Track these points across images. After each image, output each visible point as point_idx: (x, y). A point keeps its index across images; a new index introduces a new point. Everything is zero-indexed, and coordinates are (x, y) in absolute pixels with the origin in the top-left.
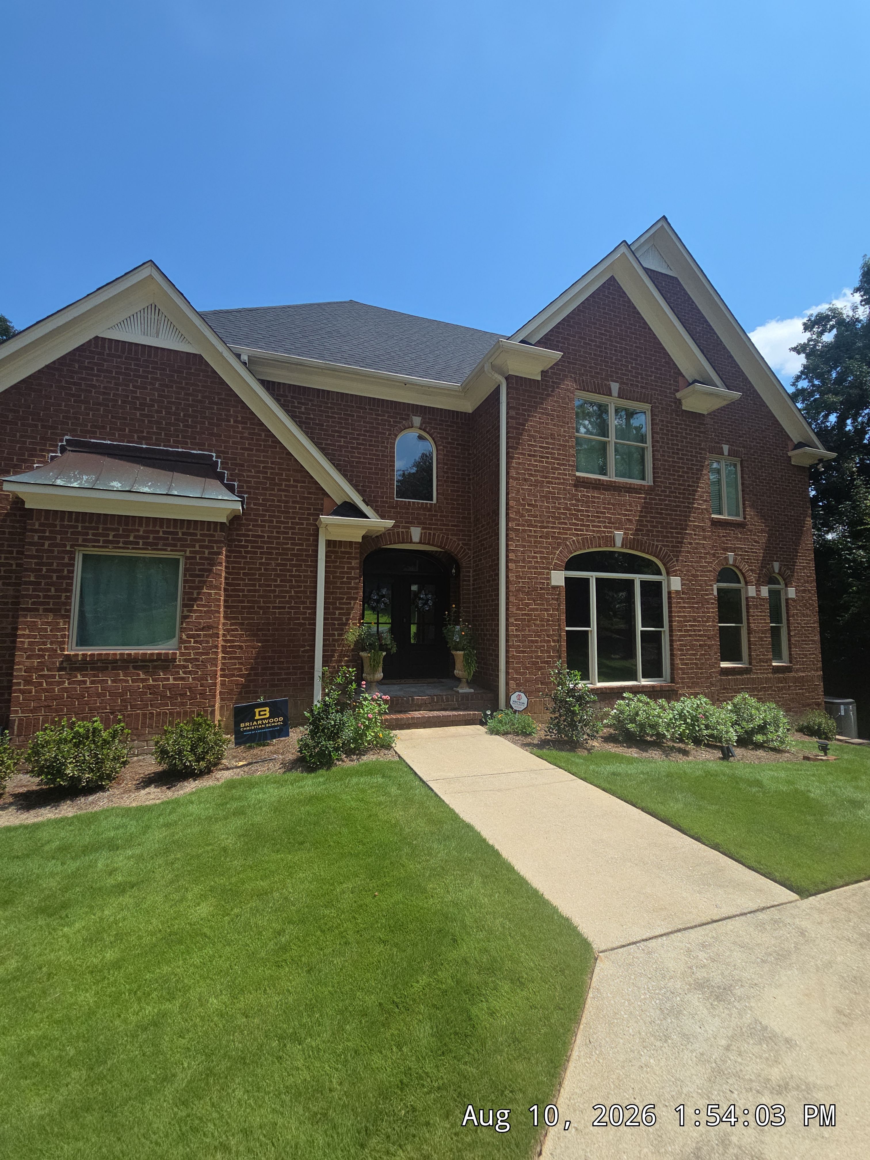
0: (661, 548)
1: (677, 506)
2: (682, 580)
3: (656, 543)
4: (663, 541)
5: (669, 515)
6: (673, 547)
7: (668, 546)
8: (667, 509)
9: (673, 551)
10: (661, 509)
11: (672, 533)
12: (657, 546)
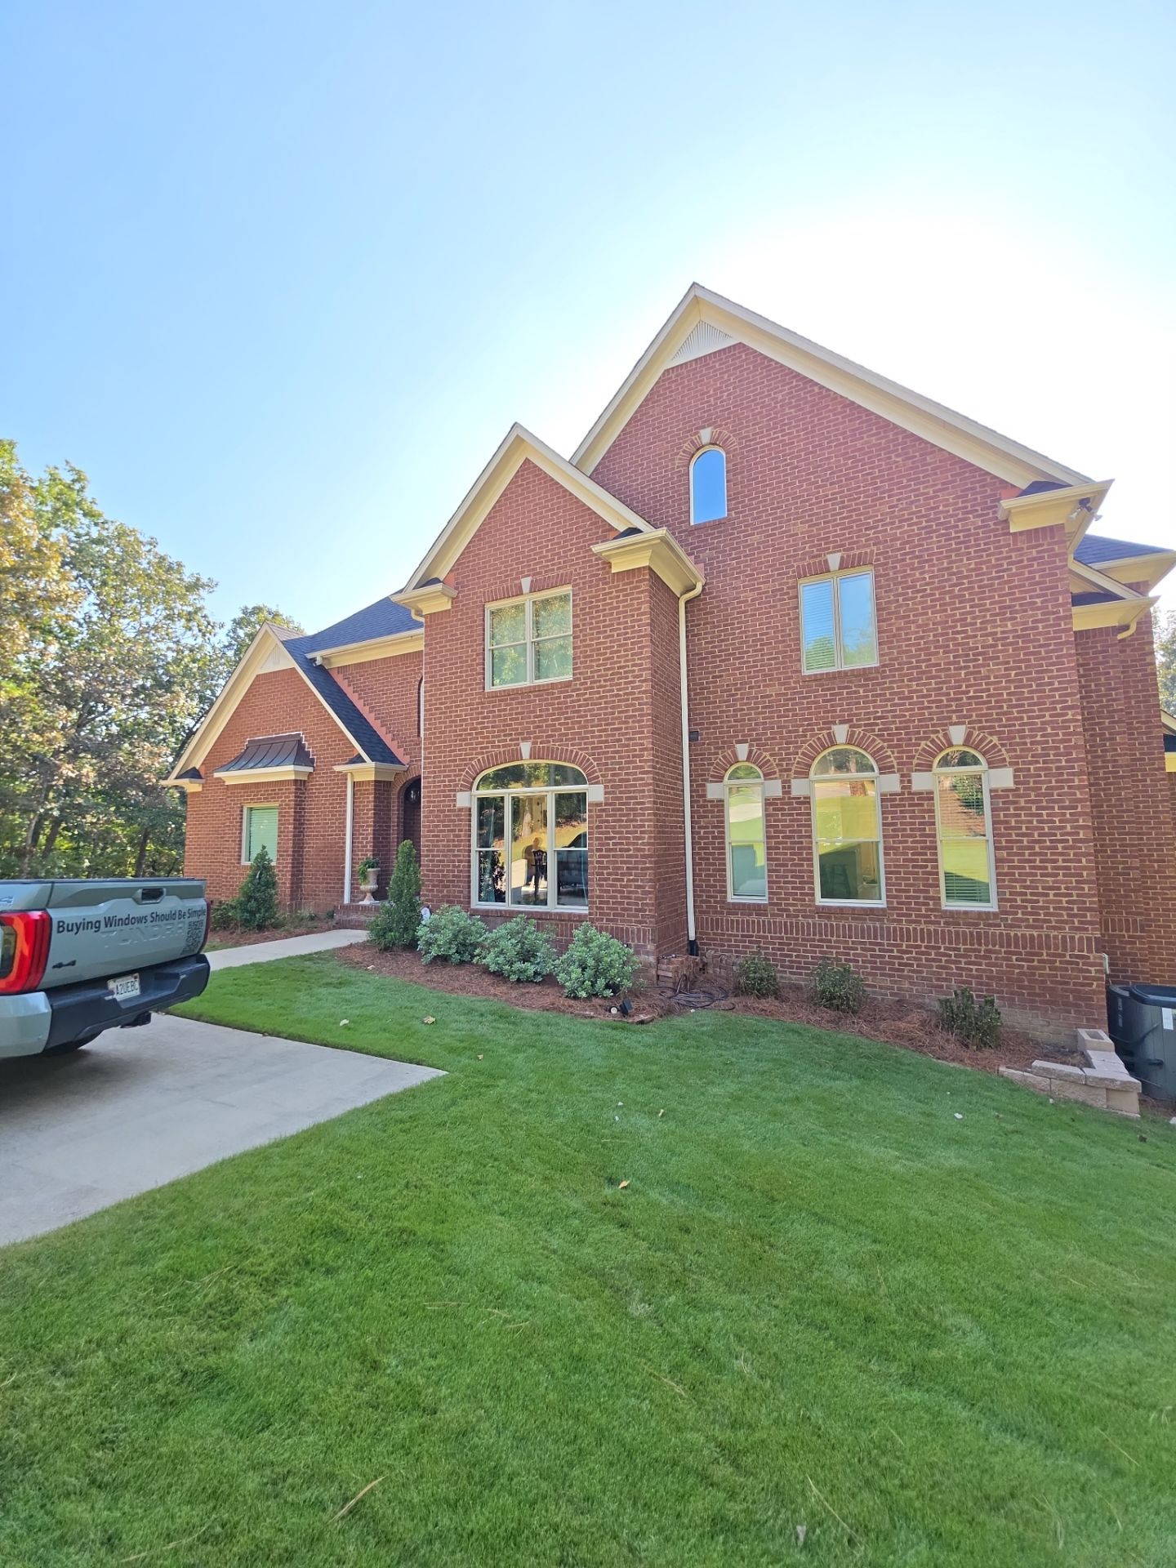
0: (577, 753)
1: (600, 698)
2: (606, 787)
3: (570, 748)
4: (580, 744)
5: (590, 710)
6: (592, 748)
7: (587, 749)
8: (587, 705)
9: (594, 754)
10: (579, 706)
11: (593, 732)
12: (572, 751)
